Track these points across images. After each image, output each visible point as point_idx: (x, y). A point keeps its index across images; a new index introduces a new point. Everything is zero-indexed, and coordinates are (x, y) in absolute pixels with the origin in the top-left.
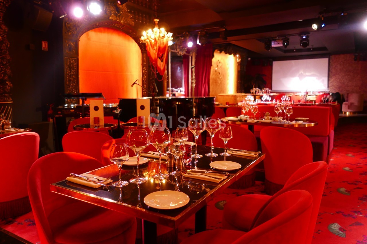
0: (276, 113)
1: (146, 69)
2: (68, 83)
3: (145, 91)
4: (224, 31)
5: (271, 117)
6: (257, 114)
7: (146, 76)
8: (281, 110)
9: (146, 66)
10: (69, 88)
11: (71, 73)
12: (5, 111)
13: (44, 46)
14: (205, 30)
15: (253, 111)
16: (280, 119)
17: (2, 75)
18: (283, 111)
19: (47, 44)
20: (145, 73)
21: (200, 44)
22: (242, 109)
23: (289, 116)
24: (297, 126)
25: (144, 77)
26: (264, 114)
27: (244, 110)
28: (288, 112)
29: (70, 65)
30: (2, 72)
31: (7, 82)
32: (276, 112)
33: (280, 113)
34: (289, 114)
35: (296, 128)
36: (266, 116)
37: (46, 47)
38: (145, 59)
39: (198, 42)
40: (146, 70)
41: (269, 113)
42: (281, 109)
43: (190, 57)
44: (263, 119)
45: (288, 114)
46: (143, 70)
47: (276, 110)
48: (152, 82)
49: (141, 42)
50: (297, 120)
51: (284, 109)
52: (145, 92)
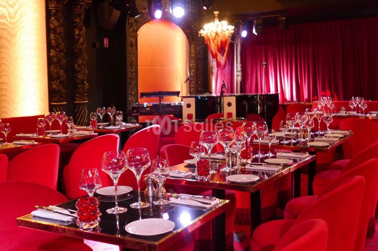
0: (351, 108)
1: (193, 62)
2: (129, 81)
3: (193, 87)
4: (284, 20)
5: (346, 112)
6: (333, 109)
7: (193, 70)
8: (356, 105)
9: (194, 59)
10: (130, 86)
11: (132, 70)
12: (83, 111)
13: (105, 43)
14: (261, 18)
15: (330, 106)
16: (355, 113)
17: (83, 75)
18: (358, 105)
19: (107, 40)
20: (193, 66)
21: (256, 34)
22: (318, 105)
23: (363, 109)
24: (371, 118)
25: (191, 71)
26: (340, 109)
27: (319, 105)
28: (362, 106)
29: (131, 62)
30: (82, 72)
31: (85, 82)
32: (351, 106)
33: (354, 107)
34: (364, 108)
35: (370, 119)
36: (342, 110)
37: (107, 44)
38: (192, 50)
39: (254, 31)
40: (193, 64)
41: (344, 107)
42: (356, 103)
43: (235, 45)
44: (339, 114)
45: (362, 108)
46: (190, 63)
47: (351, 105)
48: (200, 77)
49: (199, 36)
50: (370, 114)
51: (358, 104)
52: (193, 89)
